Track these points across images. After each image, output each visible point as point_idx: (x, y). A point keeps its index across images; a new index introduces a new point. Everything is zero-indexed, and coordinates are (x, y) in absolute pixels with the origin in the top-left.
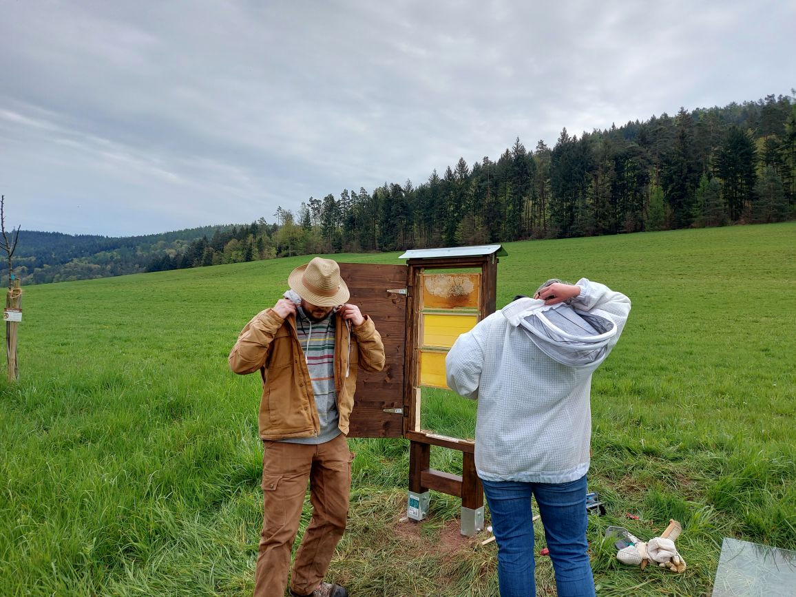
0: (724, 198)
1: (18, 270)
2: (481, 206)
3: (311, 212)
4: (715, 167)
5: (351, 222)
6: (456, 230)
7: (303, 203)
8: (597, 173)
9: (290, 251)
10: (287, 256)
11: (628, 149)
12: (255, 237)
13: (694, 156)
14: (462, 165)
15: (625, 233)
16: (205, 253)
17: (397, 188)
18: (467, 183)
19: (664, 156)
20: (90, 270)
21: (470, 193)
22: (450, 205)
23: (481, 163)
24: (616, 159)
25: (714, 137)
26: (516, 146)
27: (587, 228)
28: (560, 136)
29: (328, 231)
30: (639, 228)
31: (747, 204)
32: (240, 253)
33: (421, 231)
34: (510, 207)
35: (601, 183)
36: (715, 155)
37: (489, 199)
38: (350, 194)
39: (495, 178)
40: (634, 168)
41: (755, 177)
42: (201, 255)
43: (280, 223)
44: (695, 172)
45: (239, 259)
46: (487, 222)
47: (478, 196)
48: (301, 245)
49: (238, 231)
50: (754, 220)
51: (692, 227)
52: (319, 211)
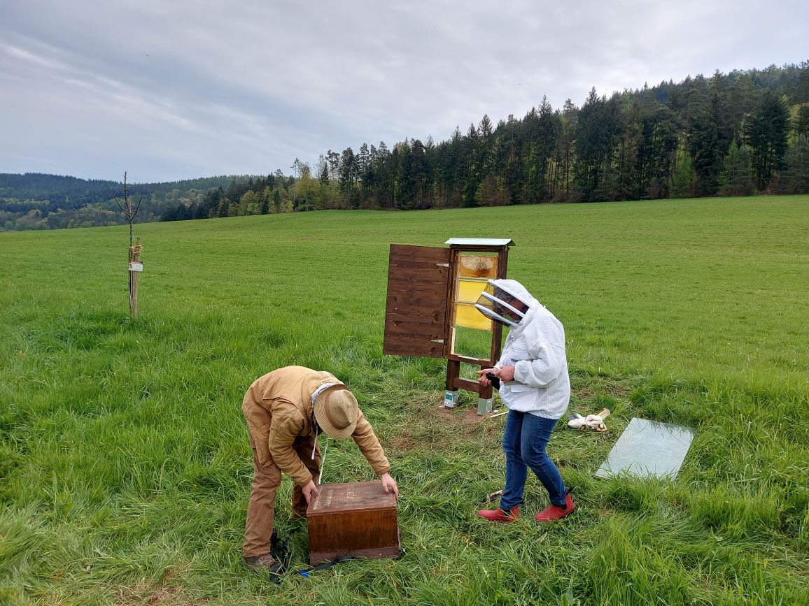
0: (752, 167)
1: (32, 213)
2: (503, 166)
3: (329, 166)
4: (746, 134)
5: (370, 178)
6: (476, 190)
7: (321, 156)
8: (625, 135)
9: (307, 206)
10: (303, 210)
11: (658, 112)
12: (271, 190)
13: (726, 123)
14: (486, 122)
15: (649, 199)
16: (221, 204)
17: (417, 144)
18: (490, 141)
19: (694, 120)
20: (104, 216)
21: (493, 152)
22: (472, 163)
23: (507, 121)
24: (645, 122)
25: (747, 104)
26: (542, 104)
27: (610, 193)
28: (588, 96)
29: (345, 186)
30: (663, 194)
31: (775, 173)
32: (256, 205)
33: (441, 190)
34: (534, 168)
35: (627, 147)
36: (747, 121)
37: (512, 159)
38: (369, 148)
39: (519, 137)
40: (663, 132)
41: (786, 146)
42: (216, 205)
43: (297, 175)
44: (725, 138)
45: (256, 211)
46: (509, 183)
47: (502, 155)
48: (319, 199)
49: (254, 182)
50: (781, 192)
51: (717, 196)
52: (337, 165)
